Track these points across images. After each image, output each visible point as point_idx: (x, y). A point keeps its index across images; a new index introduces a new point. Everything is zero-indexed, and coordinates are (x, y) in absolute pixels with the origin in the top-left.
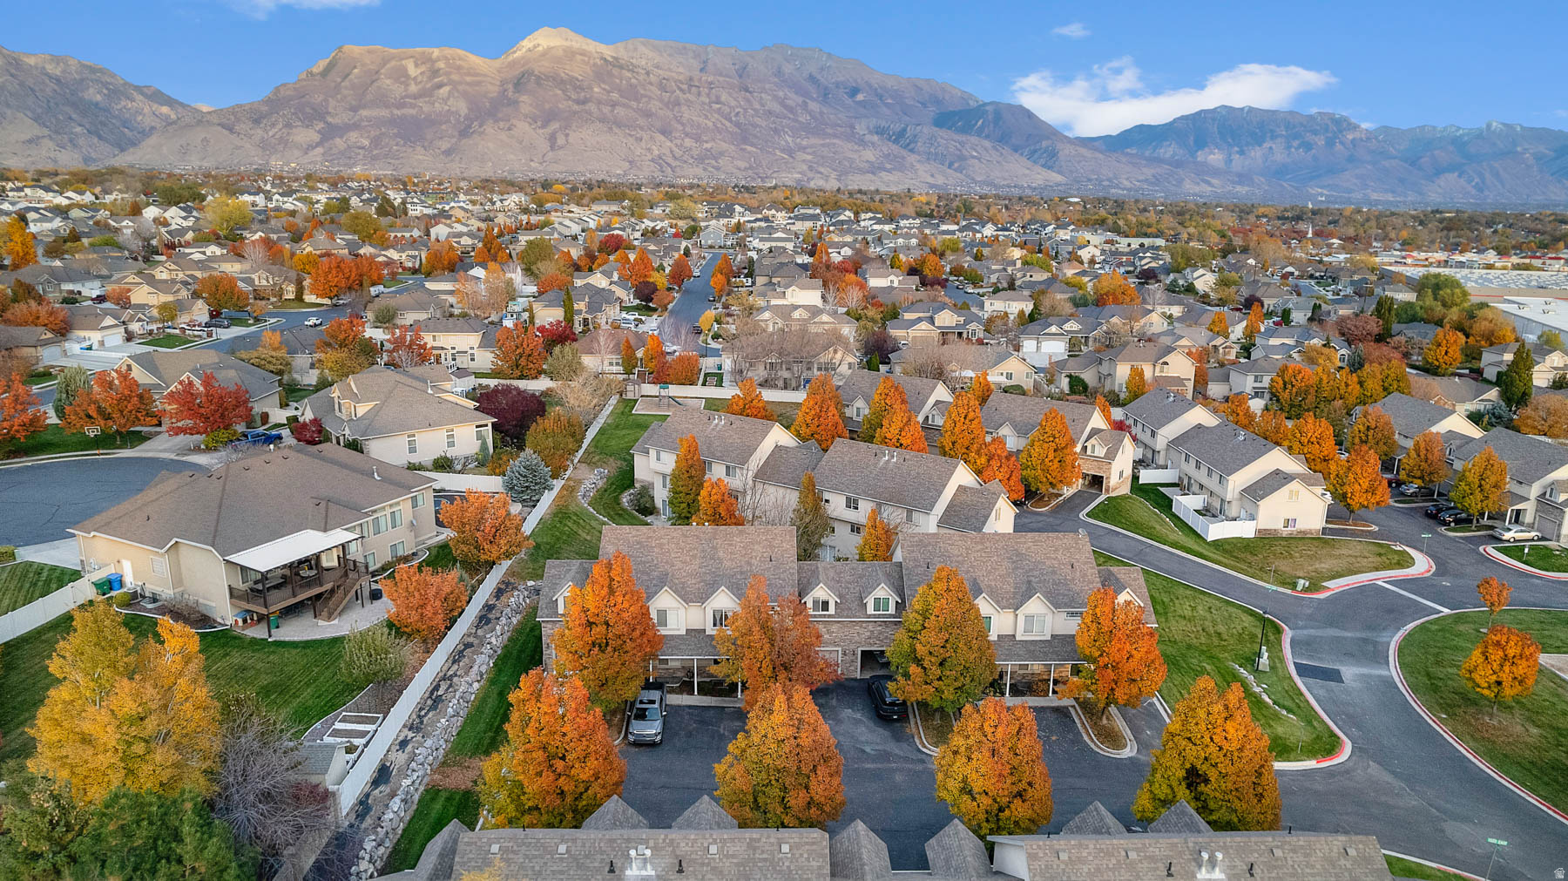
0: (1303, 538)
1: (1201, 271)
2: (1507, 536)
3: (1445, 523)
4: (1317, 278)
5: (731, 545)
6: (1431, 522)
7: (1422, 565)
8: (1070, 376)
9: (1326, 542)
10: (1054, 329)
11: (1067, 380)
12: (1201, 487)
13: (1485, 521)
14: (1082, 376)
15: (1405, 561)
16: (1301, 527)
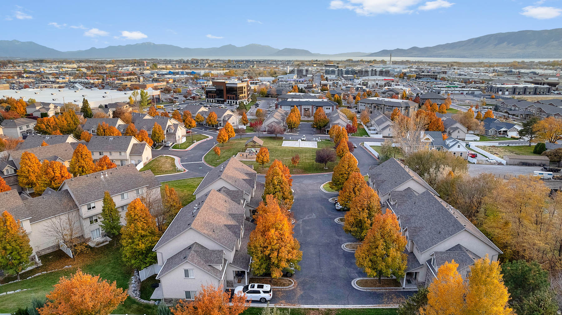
0: (151, 162)
7: (176, 158)
13: (158, 144)
15: (173, 158)
16: (149, 159)
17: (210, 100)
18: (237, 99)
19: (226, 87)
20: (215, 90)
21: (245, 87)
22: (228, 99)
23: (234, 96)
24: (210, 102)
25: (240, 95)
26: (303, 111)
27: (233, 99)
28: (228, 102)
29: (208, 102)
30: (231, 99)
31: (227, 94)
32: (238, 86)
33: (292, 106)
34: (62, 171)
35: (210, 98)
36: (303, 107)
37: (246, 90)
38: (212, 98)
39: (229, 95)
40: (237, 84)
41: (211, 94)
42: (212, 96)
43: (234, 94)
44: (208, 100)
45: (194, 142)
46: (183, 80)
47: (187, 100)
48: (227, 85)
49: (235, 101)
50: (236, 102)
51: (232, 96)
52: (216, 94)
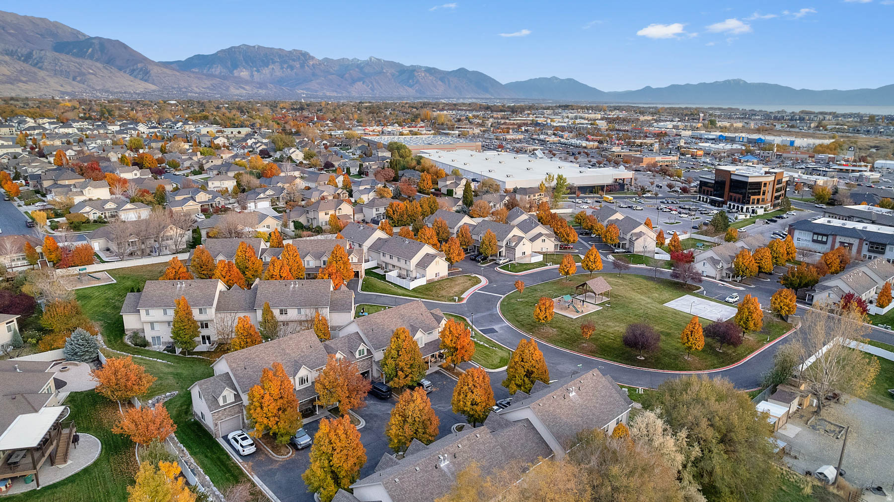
0: (442, 280)
1: (293, 149)
2: (501, 262)
3: (479, 262)
4: (338, 146)
5: (290, 346)
6: (474, 262)
7: (484, 281)
8: (294, 221)
9: (451, 279)
10: (262, 195)
11: (293, 223)
12: (394, 266)
13: (490, 258)
14: (300, 221)
15: (479, 281)
16: (441, 275)
17: (703, 198)
18: (744, 203)
19: (731, 179)
20: (713, 182)
21: (765, 184)
22: (731, 200)
23: (741, 196)
24: (703, 201)
25: (752, 197)
26: (837, 245)
27: (738, 202)
28: (730, 205)
29: (699, 200)
30: (735, 201)
31: (730, 191)
32: (749, 181)
33: (815, 233)
34: (282, 271)
35: (704, 194)
36: (839, 239)
37: (769, 188)
38: (707, 194)
39: (731, 194)
40: (748, 177)
41: (706, 189)
42: (708, 191)
43: (741, 194)
44: (700, 197)
45: (547, 265)
46: (725, 153)
47: (673, 191)
48: (733, 177)
49: (740, 206)
50: (742, 208)
51: (738, 196)
52: (712, 190)
